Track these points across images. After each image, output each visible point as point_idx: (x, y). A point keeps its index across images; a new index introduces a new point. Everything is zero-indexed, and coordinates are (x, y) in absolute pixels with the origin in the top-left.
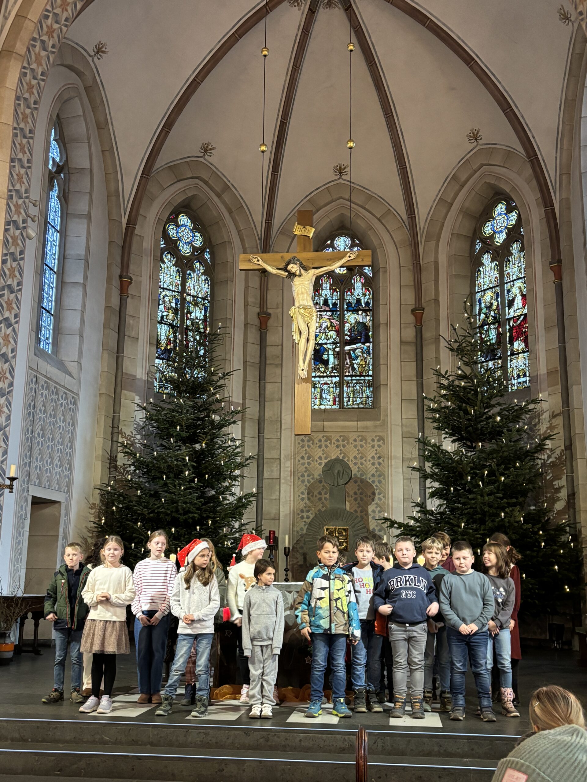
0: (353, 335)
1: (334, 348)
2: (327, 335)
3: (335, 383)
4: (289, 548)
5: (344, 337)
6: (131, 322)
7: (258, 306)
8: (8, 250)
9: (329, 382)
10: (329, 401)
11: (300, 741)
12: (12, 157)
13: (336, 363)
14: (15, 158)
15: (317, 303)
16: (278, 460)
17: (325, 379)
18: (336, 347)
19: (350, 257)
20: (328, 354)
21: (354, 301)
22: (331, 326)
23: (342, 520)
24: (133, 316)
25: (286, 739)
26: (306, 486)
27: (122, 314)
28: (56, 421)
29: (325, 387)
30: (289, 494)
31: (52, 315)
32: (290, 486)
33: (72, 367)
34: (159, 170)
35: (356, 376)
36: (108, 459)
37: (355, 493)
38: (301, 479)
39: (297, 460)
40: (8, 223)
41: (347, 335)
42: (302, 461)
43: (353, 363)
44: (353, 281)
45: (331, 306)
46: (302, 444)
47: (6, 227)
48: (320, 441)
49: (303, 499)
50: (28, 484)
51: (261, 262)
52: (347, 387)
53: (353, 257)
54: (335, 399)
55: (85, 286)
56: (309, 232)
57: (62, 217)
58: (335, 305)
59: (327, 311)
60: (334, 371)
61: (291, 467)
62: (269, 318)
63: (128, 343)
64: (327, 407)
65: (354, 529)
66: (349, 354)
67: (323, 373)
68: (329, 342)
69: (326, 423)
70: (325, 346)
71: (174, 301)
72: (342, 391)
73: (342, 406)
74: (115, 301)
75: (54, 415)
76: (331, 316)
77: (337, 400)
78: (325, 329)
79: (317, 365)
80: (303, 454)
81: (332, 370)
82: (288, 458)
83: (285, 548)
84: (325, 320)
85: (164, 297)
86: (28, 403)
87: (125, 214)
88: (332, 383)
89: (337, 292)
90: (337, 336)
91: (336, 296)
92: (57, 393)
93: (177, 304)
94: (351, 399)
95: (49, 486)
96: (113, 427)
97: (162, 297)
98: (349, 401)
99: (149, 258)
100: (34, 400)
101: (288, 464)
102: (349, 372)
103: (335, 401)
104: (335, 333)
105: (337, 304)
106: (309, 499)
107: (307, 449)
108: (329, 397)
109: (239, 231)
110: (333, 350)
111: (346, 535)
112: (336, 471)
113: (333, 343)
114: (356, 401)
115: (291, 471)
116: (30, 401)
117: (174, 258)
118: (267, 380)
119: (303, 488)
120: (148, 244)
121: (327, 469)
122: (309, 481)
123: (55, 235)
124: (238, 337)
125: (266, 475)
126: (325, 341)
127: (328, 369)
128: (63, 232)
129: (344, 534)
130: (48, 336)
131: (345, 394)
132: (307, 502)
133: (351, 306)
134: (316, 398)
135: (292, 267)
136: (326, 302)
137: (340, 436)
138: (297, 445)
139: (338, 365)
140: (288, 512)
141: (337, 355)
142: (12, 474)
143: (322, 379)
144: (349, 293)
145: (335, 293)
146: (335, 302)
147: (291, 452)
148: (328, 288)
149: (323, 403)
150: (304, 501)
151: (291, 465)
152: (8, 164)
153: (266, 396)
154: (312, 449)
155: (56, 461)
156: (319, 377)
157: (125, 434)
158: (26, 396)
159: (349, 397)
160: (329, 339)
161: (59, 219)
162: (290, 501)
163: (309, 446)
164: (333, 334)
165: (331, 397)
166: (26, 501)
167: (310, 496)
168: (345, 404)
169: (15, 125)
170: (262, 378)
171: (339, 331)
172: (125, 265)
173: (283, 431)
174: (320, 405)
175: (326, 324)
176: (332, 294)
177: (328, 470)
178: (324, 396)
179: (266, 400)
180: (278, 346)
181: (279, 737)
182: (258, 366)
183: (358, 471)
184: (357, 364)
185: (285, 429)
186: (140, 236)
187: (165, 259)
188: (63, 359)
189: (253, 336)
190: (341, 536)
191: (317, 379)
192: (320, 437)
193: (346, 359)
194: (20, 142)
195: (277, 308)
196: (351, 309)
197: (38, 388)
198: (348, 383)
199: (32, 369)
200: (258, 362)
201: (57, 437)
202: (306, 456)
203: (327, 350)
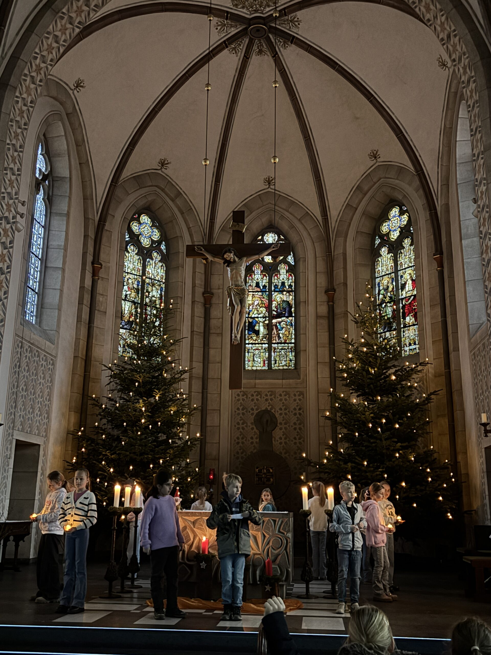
0: (279, 311)
2: (258, 311)
3: (265, 349)
5: (272, 313)
6: (101, 299)
7: (203, 287)
9: (260, 348)
10: (260, 363)
12: (5, 166)
13: (266, 333)
14: (7, 168)
15: (250, 285)
16: (219, 411)
17: (257, 345)
18: (265, 320)
19: (273, 247)
20: (259, 326)
21: (280, 284)
23: (270, 460)
24: (102, 295)
26: (241, 432)
27: (94, 293)
28: (37, 378)
29: (257, 352)
31: (37, 293)
32: (228, 432)
33: (52, 335)
34: (125, 179)
35: (281, 343)
36: (80, 410)
37: (281, 438)
38: (237, 426)
39: (233, 411)
41: (274, 310)
42: (238, 412)
43: (279, 333)
44: (279, 268)
45: (262, 288)
46: (237, 398)
48: (252, 395)
49: (238, 443)
50: (13, 429)
51: (204, 253)
52: (274, 352)
53: (276, 247)
54: (264, 361)
55: (63, 270)
56: (242, 228)
57: (46, 216)
58: (264, 287)
59: (258, 292)
60: (264, 339)
61: (229, 417)
62: (212, 297)
63: (97, 315)
64: (258, 368)
65: (279, 468)
67: (255, 341)
68: (260, 316)
69: (257, 381)
71: (136, 283)
72: (270, 356)
74: (88, 282)
75: (36, 373)
76: (262, 295)
77: (266, 362)
78: (256, 306)
79: (250, 335)
81: (263, 339)
82: (226, 409)
84: (257, 299)
85: (128, 280)
86: (15, 363)
87: (97, 213)
88: (262, 349)
89: (266, 277)
91: (266, 280)
92: (39, 356)
93: (138, 285)
95: (30, 431)
96: (84, 384)
97: (126, 279)
98: (276, 363)
99: (116, 249)
100: (19, 361)
101: (226, 414)
102: (276, 340)
103: (264, 363)
104: (265, 309)
105: (266, 287)
106: (243, 443)
107: (242, 402)
108: (259, 360)
109: (189, 228)
110: (263, 322)
111: (272, 472)
112: (265, 421)
114: (281, 363)
115: (229, 420)
116: (16, 362)
117: (136, 249)
118: (210, 346)
119: (238, 434)
120: (115, 237)
122: (243, 428)
123: (40, 229)
124: (187, 311)
125: (209, 424)
126: (256, 316)
128: (47, 228)
130: (32, 310)
131: (273, 357)
132: (242, 445)
133: (277, 288)
134: (249, 361)
136: (258, 285)
137: (269, 392)
138: (234, 398)
139: (267, 334)
141: (266, 327)
143: (254, 345)
144: (276, 278)
146: (265, 285)
147: (229, 404)
148: (260, 273)
149: (255, 365)
150: (239, 445)
151: (229, 415)
152: (2, 172)
153: (209, 359)
154: (246, 402)
155: (37, 411)
156: (252, 344)
158: (12, 357)
159: (276, 361)
160: (260, 314)
161: (44, 216)
162: (228, 444)
163: (243, 400)
165: (262, 360)
166: (11, 443)
167: (244, 440)
168: (273, 366)
169: (8, 142)
170: (206, 345)
171: (269, 308)
172: (96, 254)
173: (222, 388)
174: (253, 366)
175: (258, 302)
176: (262, 278)
178: (256, 359)
179: (209, 362)
180: (219, 319)
182: (202, 335)
183: (283, 420)
184: (282, 334)
186: (109, 231)
187: (129, 250)
189: (199, 311)
191: (250, 345)
192: (253, 392)
193: (273, 329)
194: (12, 155)
195: (219, 289)
196: (277, 290)
197: (23, 351)
198: (275, 349)
199: (18, 336)
200: (203, 331)
201: (38, 391)
202: (241, 408)
203: (258, 323)
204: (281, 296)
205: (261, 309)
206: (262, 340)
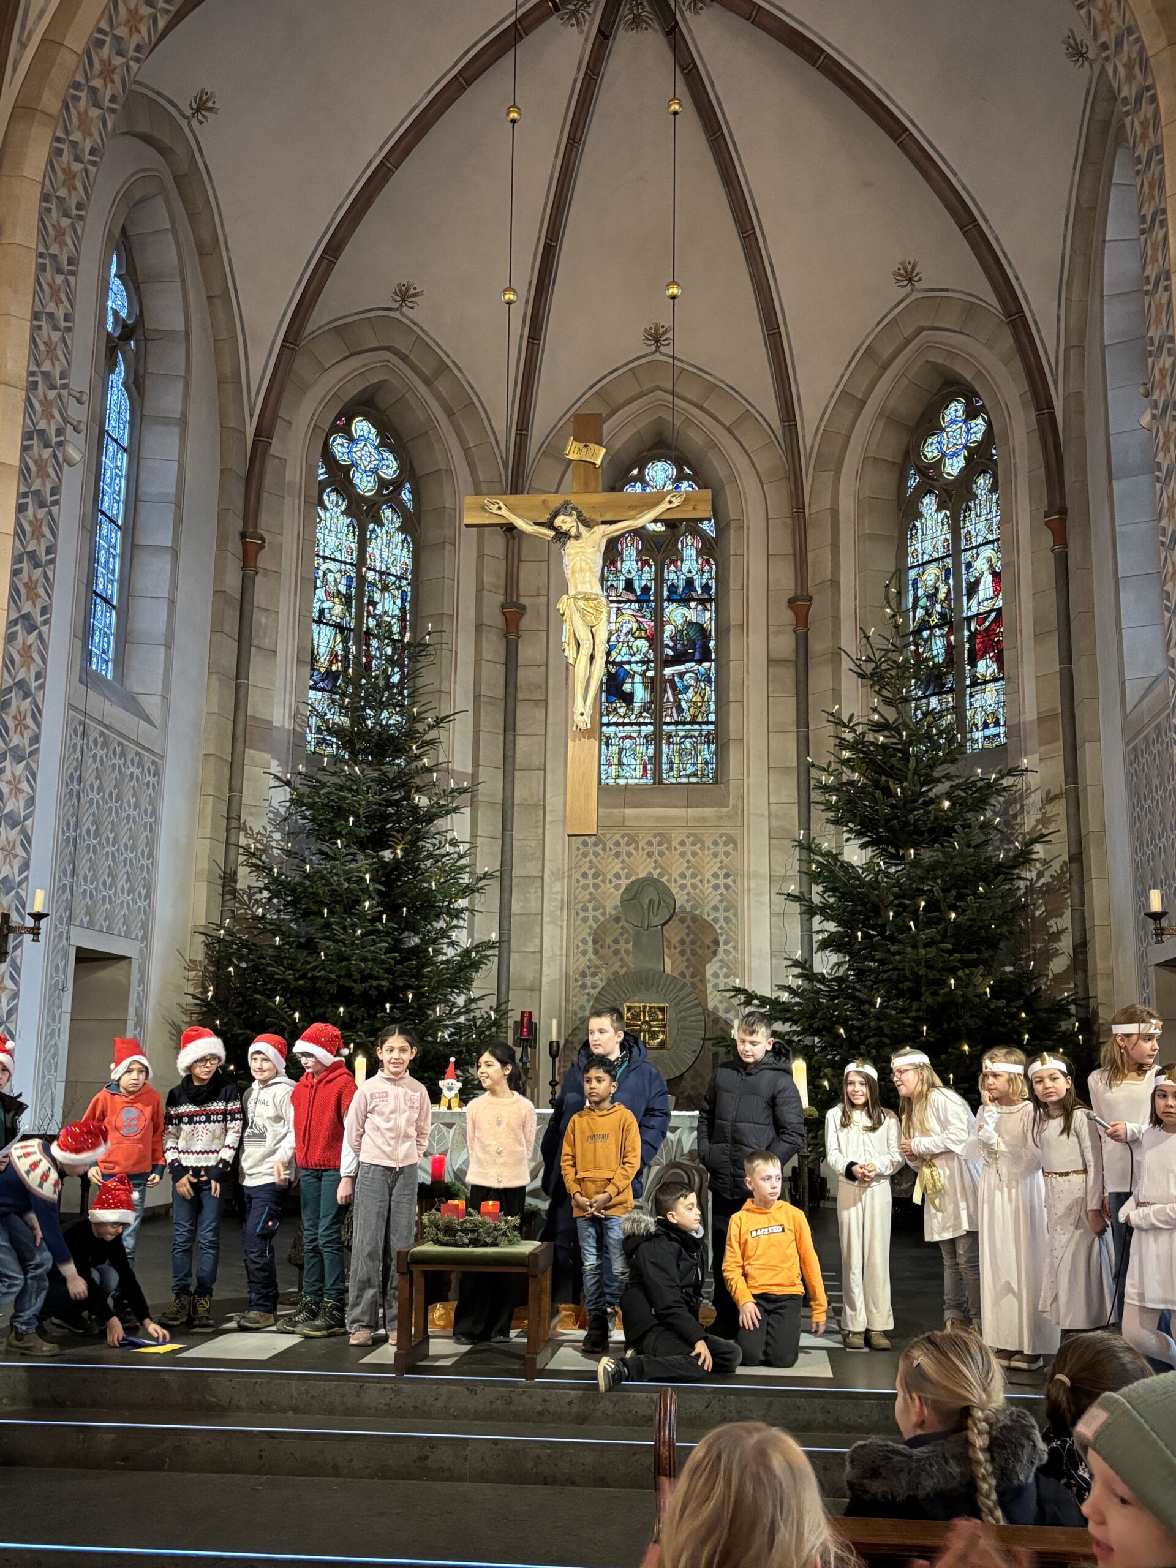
0: (679, 646)
1: (644, 672)
2: (630, 647)
3: (646, 737)
4: (558, 1043)
5: (662, 651)
6: (263, 620)
7: (502, 591)
8: (29, 486)
9: (635, 735)
10: (635, 770)
11: (570, 1403)
12: (36, 309)
13: (648, 698)
14: (41, 312)
15: (612, 586)
16: (539, 880)
17: (628, 728)
18: (648, 670)
19: (670, 502)
20: (633, 683)
21: (682, 584)
22: (639, 629)
23: (657, 992)
24: (266, 610)
25: (545, 1401)
26: (590, 927)
27: (247, 607)
28: (121, 806)
29: (627, 743)
30: (558, 943)
31: (114, 607)
32: (562, 927)
33: (152, 704)
34: (316, 334)
35: (684, 723)
36: (221, 877)
37: (682, 942)
38: (582, 914)
39: (573, 880)
40: (28, 435)
41: (667, 646)
42: (583, 881)
44: (680, 546)
45: (639, 593)
46: (583, 849)
47: (26, 443)
48: (617, 844)
49: (584, 953)
50: (69, 924)
51: (504, 512)
52: (668, 744)
53: (676, 502)
54: (645, 766)
55: (175, 553)
56: (596, 455)
57: (131, 423)
58: (646, 589)
59: (630, 601)
60: (644, 714)
61: (563, 893)
62: (522, 616)
63: (256, 660)
64: (631, 781)
65: (680, 1008)
66: (672, 682)
67: (624, 717)
68: (634, 659)
69: (627, 811)
70: (627, 667)
71: (344, 581)
72: (658, 752)
73: (658, 779)
74: (233, 582)
75: (117, 795)
76: (640, 610)
77: (649, 767)
78: (626, 635)
79: (612, 703)
80: (585, 869)
81: (641, 713)
82: (557, 875)
83: (551, 1043)
84: (627, 618)
85: (325, 574)
86: (69, 772)
87: (251, 416)
89: (650, 566)
90: (650, 647)
91: (648, 574)
92: (123, 755)
93: (349, 587)
94: (675, 766)
95: (108, 927)
96: (228, 818)
97: (321, 573)
98: (671, 769)
99: (297, 501)
100: (80, 767)
101: (557, 887)
102: (672, 716)
103: (645, 770)
104: (646, 644)
105: (650, 589)
106: (596, 952)
107: (594, 859)
108: (633, 762)
109: (466, 451)
111: (663, 1020)
112: (647, 902)
113: (643, 662)
114: (685, 770)
115: (562, 900)
116: (72, 769)
117: (343, 500)
118: (519, 731)
119: (585, 933)
120: (294, 473)
121: (630, 896)
122: (595, 919)
123: (119, 456)
124: (464, 648)
125: (516, 907)
126: (626, 658)
127: (632, 710)
128: (134, 452)
129: (661, 1017)
130: (106, 646)
131: (664, 756)
132: (593, 957)
133: (676, 592)
134: (610, 765)
135: (563, 522)
136: (629, 585)
137: (655, 836)
138: (574, 853)
139: (652, 702)
140: (558, 977)
141: (650, 684)
142: (38, 908)
143: (621, 728)
144: (672, 568)
145: (646, 568)
146: (646, 585)
147: (563, 865)
148: (634, 557)
149: (622, 774)
150: (587, 957)
151: (563, 889)
152: (28, 323)
153: (517, 761)
154: (603, 858)
155: (122, 882)
156: (617, 724)
157: (252, 830)
158: (64, 759)
159: (671, 763)
160: (634, 655)
161: (127, 425)
162: (561, 955)
163: (596, 854)
164: (643, 645)
165: (639, 762)
166: (65, 957)
167: (598, 946)
168: (664, 776)
169: (42, 250)
170: (509, 727)
171: (654, 640)
172: (251, 514)
173: (547, 827)
174: (618, 777)
175: (630, 626)
176: (641, 570)
177: (629, 900)
178: (624, 760)
179: (517, 767)
180: (539, 666)
181: (530, 1397)
182: (502, 704)
183: (688, 901)
184: (687, 702)
185: (552, 822)
186: (280, 458)
187: (326, 502)
188: (135, 690)
189: (494, 648)
190: (654, 1020)
191: (613, 728)
192: (618, 837)
193: (665, 691)
194: (50, 281)
195: (538, 595)
196: (675, 597)
197: (87, 744)
198: (669, 736)
199: (75, 709)
200: (502, 696)
201: (124, 838)
202: (590, 873)
203: (630, 675)
204: (685, 611)
205: (636, 643)
206: (640, 715)
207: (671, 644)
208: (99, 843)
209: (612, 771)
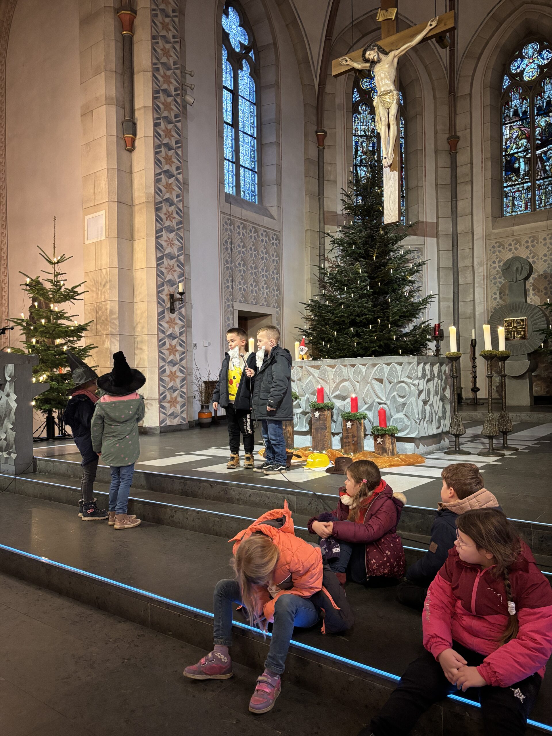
0: (544, 138)
1: (525, 155)
2: (517, 145)
3: (527, 189)
4: (475, 340)
5: (534, 142)
6: (329, 168)
7: (448, 132)
8: (160, 115)
9: (521, 189)
10: (521, 207)
12: (153, 34)
13: (527, 169)
14: (157, 36)
15: (507, 115)
16: (471, 267)
17: (518, 186)
18: (527, 154)
19: (431, 25)
20: (519, 163)
22: (522, 134)
23: (521, 312)
26: (498, 287)
29: (517, 194)
30: (483, 295)
31: (256, 172)
32: (484, 288)
33: (274, 211)
35: (547, 177)
36: (318, 281)
38: (493, 281)
39: (489, 265)
40: (156, 92)
41: (538, 139)
43: (545, 166)
44: (542, 85)
45: (521, 115)
46: (493, 250)
47: (155, 95)
49: (495, 299)
50: (233, 300)
51: (349, 62)
52: (539, 190)
53: (434, 24)
54: (526, 204)
56: (391, 14)
58: (525, 113)
59: (517, 121)
60: (526, 178)
61: (484, 272)
63: (327, 186)
64: (519, 213)
65: (533, 319)
67: (515, 181)
68: (519, 150)
69: (515, 228)
70: (516, 155)
72: (534, 195)
75: (254, 249)
76: (522, 124)
77: (529, 204)
78: (515, 139)
79: (508, 175)
81: (524, 177)
82: (481, 264)
83: (472, 340)
84: (515, 130)
86: (225, 240)
87: (316, 77)
88: (523, 189)
89: (527, 100)
90: (528, 142)
91: (526, 104)
92: (256, 231)
93: (373, 147)
94: (543, 201)
95: (256, 303)
96: (320, 256)
98: (541, 203)
99: (342, 112)
100: (230, 237)
101: (481, 270)
102: (541, 175)
103: (527, 206)
104: (525, 140)
105: (527, 112)
106: (501, 298)
108: (521, 203)
110: (524, 157)
112: (515, 269)
113: (524, 151)
114: (549, 202)
115: (484, 275)
116: (226, 238)
117: (368, 108)
118: (458, 199)
119: (495, 289)
120: (340, 99)
121: (506, 267)
122: (500, 283)
125: (460, 282)
126: (515, 151)
127: (519, 177)
128: (258, 104)
129: (522, 324)
130: (253, 189)
131: (537, 197)
134: (508, 207)
135: (369, 55)
136: (516, 113)
138: (488, 251)
139: (530, 170)
140: (483, 311)
141: (528, 162)
142: (181, 290)
143: (514, 187)
144: (539, 98)
145: (525, 102)
147: (484, 259)
148: (518, 98)
149: (515, 210)
150: (497, 301)
151: (484, 270)
152: (150, 42)
153: (458, 213)
155: (262, 284)
156: (511, 186)
158: (220, 235)
159: (541, 200)
160: (520, 148)
161: (255, 93)
162: (484, 301)
164: (524, 142)
165: (523, 202)
166: (233, 314)
167: (502, 295)
168: (537, 207)
170: (454, 197)
171: (530, 138)
173: (475, 242)
174: (513, 212)
175: (517, 134)
176: (522, 103)
177: (507, 269)
178: (516, 203)
179: (458, 216)
180: (467, 164)
182: (449, 187)
185: (477, 240)
186: (332, 94)
187: (360, 110)
188: (267, 205)
189: (444, 160)
190: (519, 326)
191: (509, 188)
192: (510, 241)
193: (537, 163)
194: (161, 21)
195: (466, 129)
196: (541, 112)
197: (234, 228)
198: (540, 185)
199: (225, 214)
200: (449, 183)
201: (261, 266)
202: (497, 261)
203: (518, 159)
204: (547, 119)
205: (522, 141)
206: (523, 179)
207: (539, 138)
208: (247, 269)
209: (510, 209)
